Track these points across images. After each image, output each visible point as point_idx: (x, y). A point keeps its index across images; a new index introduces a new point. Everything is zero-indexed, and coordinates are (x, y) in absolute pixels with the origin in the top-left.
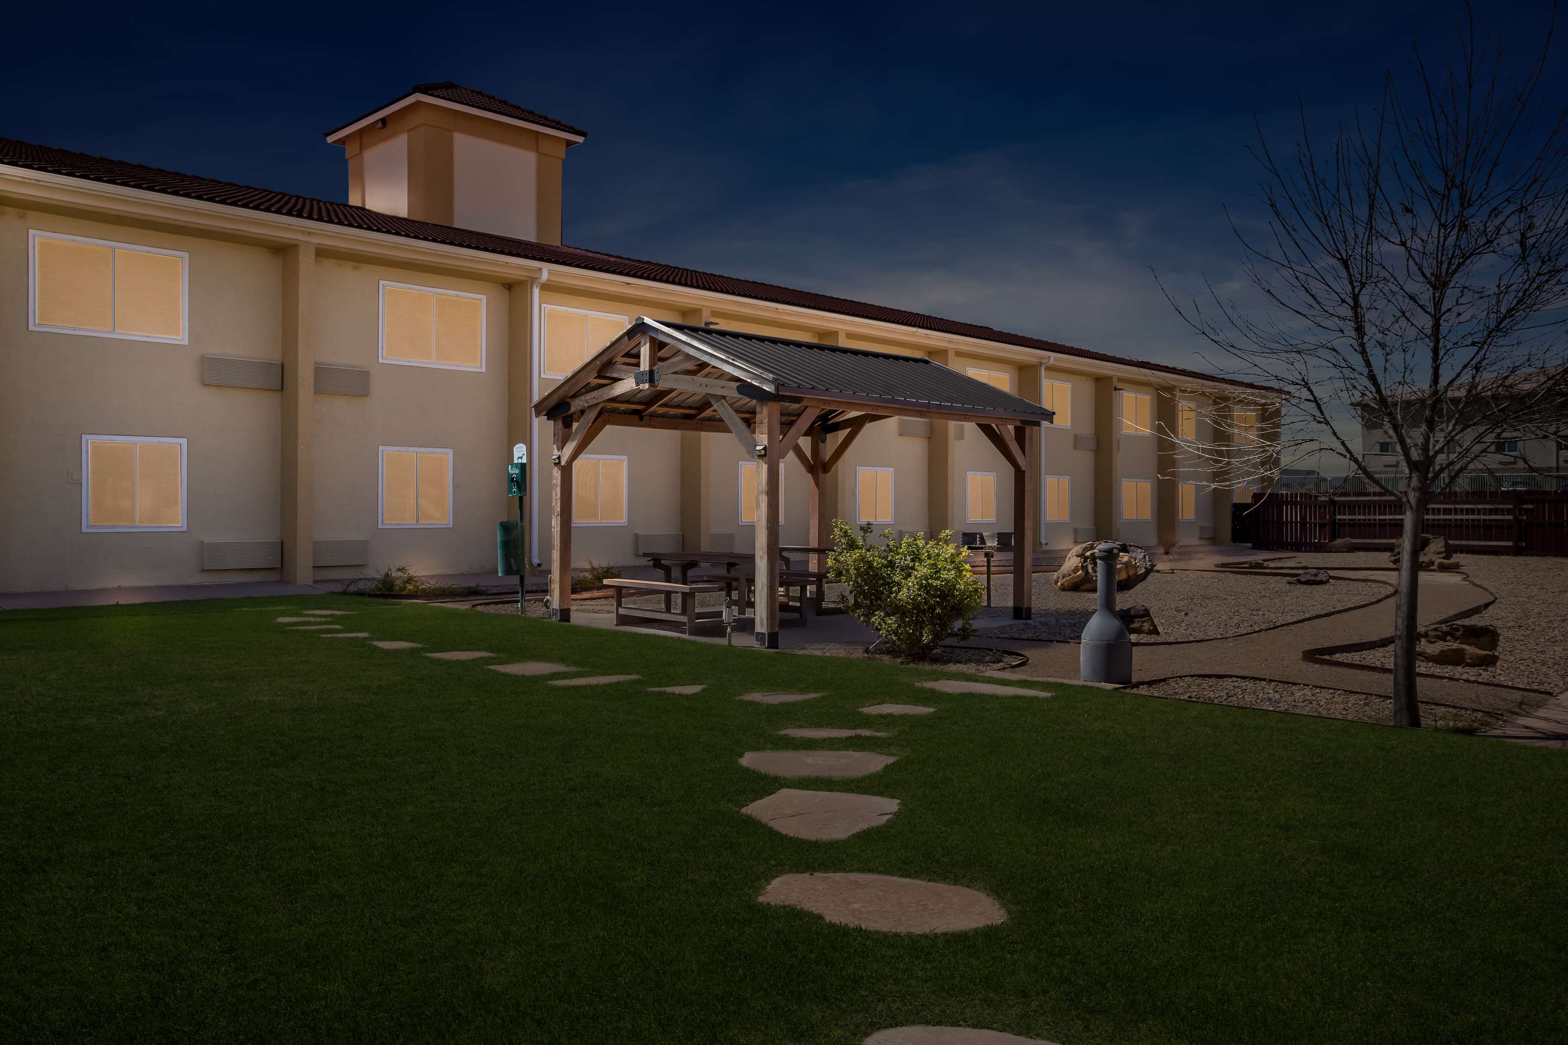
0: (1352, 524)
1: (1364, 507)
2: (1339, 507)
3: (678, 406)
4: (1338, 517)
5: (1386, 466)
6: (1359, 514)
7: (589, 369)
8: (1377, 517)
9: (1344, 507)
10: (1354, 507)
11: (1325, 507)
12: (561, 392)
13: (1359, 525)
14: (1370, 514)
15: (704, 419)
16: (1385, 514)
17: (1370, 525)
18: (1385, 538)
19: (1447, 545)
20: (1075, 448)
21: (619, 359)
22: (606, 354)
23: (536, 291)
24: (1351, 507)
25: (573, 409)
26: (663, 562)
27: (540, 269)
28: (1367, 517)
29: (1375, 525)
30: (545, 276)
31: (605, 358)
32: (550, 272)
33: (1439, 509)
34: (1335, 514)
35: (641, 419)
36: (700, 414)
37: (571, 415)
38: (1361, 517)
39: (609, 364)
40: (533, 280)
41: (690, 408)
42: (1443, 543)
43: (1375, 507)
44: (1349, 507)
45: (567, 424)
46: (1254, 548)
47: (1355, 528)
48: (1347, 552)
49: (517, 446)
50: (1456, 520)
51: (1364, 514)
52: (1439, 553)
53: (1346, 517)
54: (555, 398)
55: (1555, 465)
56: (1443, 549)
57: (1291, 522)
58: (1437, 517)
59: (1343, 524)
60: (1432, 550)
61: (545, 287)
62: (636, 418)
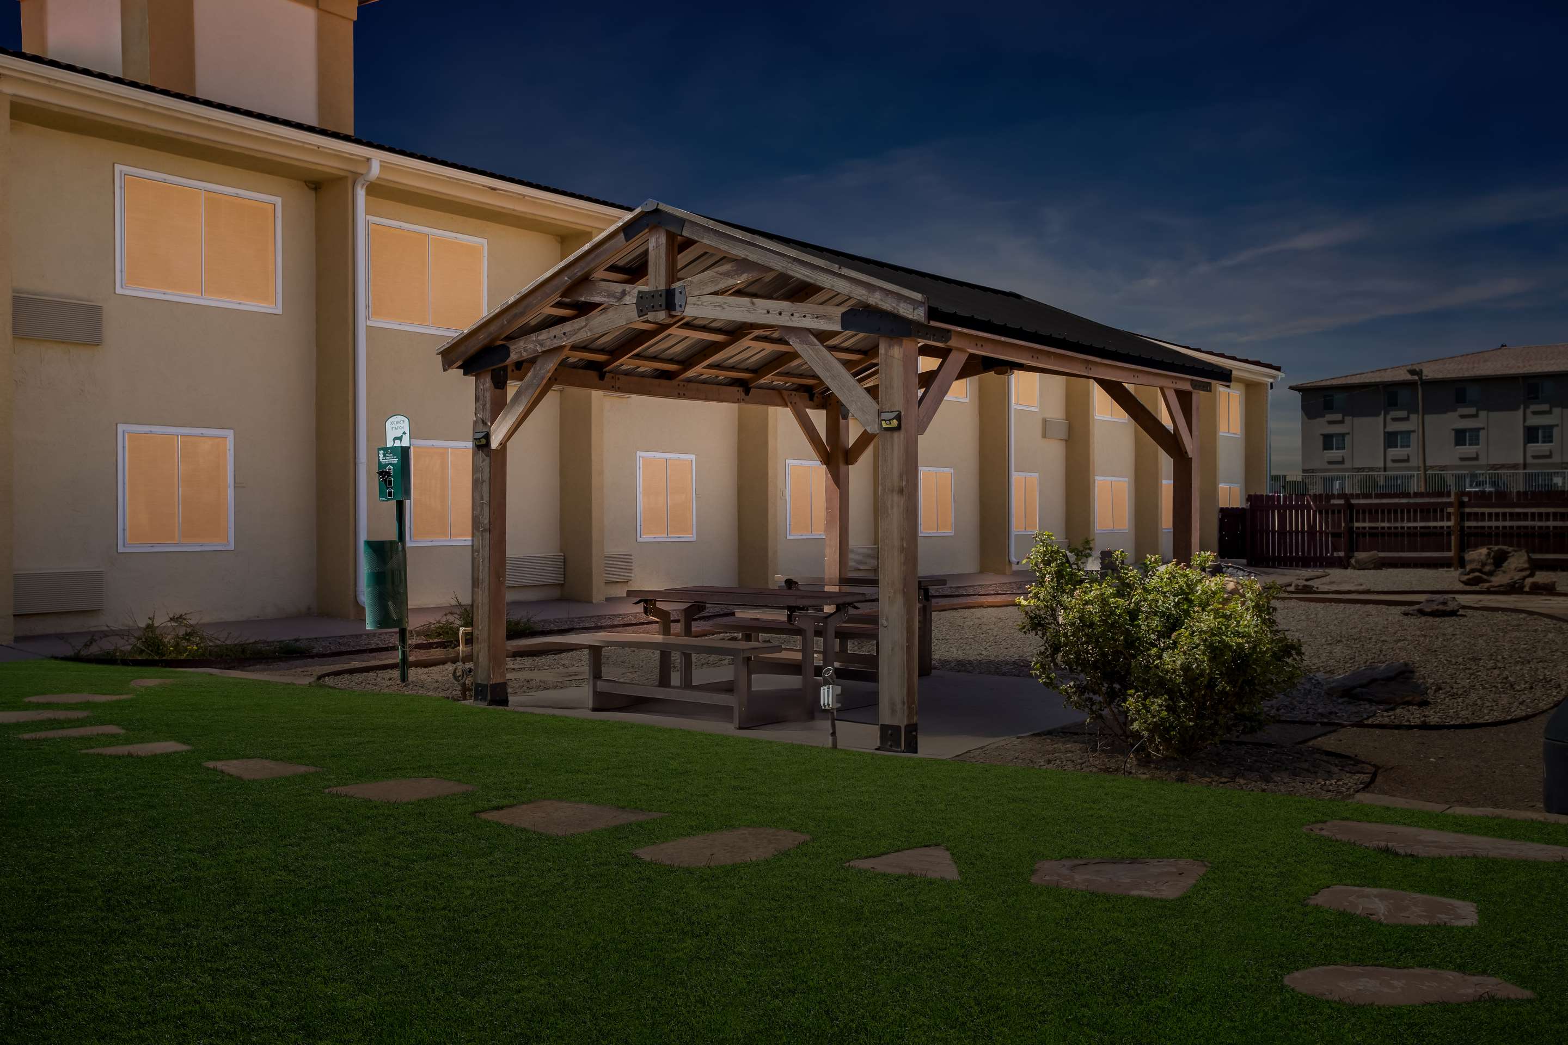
0: (1374, 534)
1: (1389, 512)
2: (1358, 512)
3: (655, 358)
4: (1356, 525)
5: (1330, 463)
6: (1383, 521)
7: (547, 288)
8: (1406, 524)
9: (1364, 512)
10: (1377, 512)
11: (1339, 512)
12: (493, 328)
13: (1383, 535)
14: (1396, 520)
15: (689, 380)
16: (1415, 521)
17: (1396, 535)
18: (1416, 550)
19: (1530, 560)
20: (1044, 436)
21: (599, 274)
22: (582, 264)
23: (361, 194)
24: (1372, 512)
25: (514, 357)
26: (659, 605)
27: (368, 160)
28: (1393, 525)
29: (1403, 535)
30: (375, 171)
31: (578, 271)
32: (384, 166)
33: (1483, 514)
34: (1352, 521)
35: (602, 377)
36: (685, 370)
37: (505, 368)
38: (1386, 524)
39: (584, 281)
40: (356, 176)
41: (671, 361)
42: (1525, 558)
43: (1402, 512)
44: (1370, 512)
45: (500, 383)
46: (1249, 564)
47: (1376, 538)
48: (1375, 568)
49: (400, 418)
50: (1504, 527)
51: (1389, 521)
52: (1522, 570)
53: (1367, 525)
54: (482, 338)
55: (1521, 461)
56: (1526, 566)
57: (1297, 532)
58: (1480, 524)
59: (1362, 533)
60: (1513, 566)
61: (375, 190)
62: (592, 374)
